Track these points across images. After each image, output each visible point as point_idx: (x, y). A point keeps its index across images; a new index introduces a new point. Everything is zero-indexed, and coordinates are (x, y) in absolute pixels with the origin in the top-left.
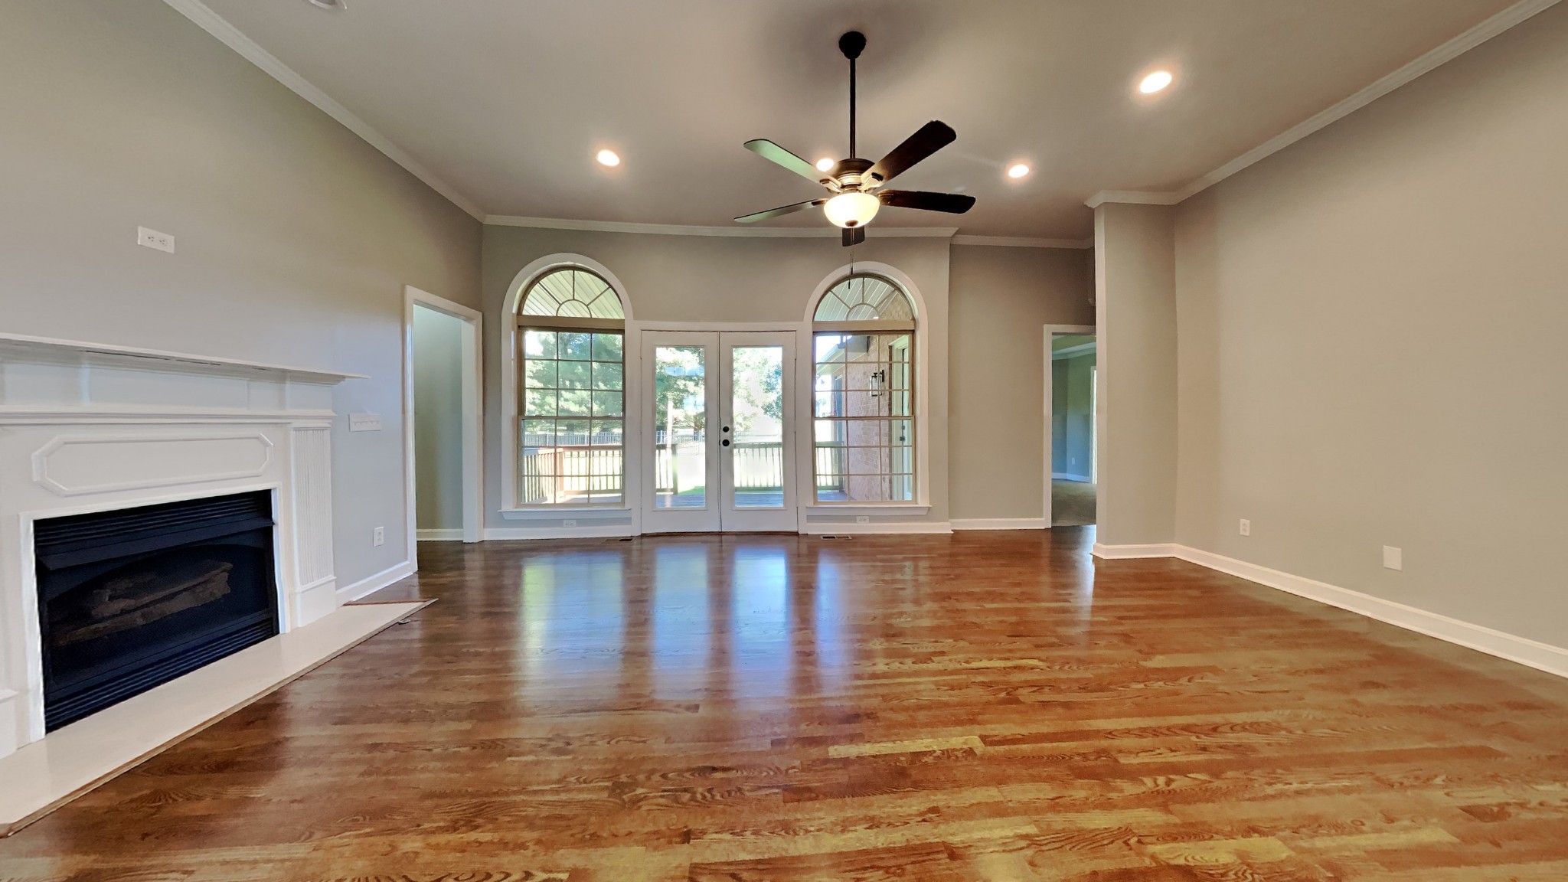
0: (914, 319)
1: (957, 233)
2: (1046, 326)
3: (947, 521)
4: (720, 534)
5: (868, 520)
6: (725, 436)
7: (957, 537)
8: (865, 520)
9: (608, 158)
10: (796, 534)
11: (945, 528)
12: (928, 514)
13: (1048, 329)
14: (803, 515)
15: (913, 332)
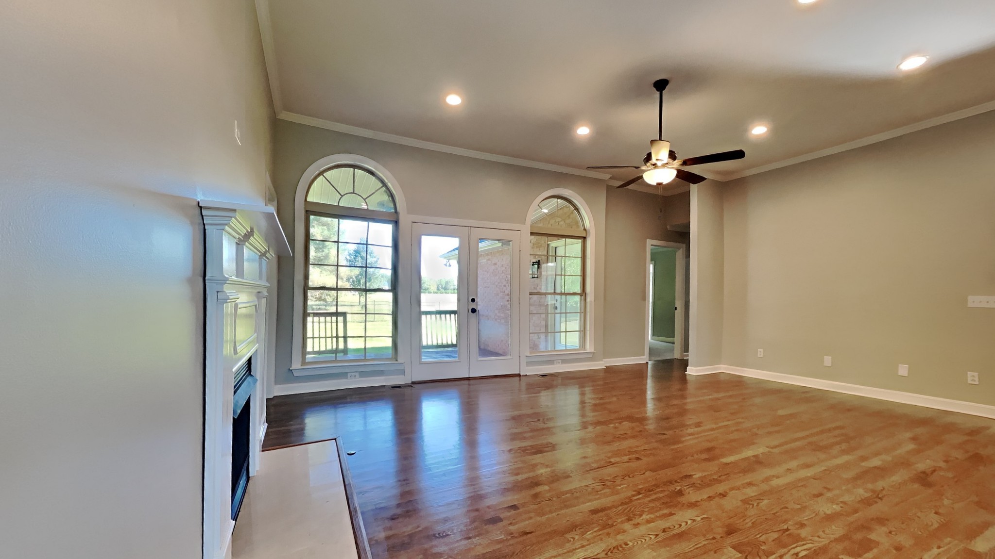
0: (585, 230)
1: (611, 178)
2: (648, 240)
3: (602, 361)
4: (468, 379)
5: (561, 363)
6: (473, 306)
7: (609, 370)
8: (559, 363)
9: (454, 100)
10: (519, 375)
11: (600, 365)
12: (592, 357)
13: (649, 242)
14: (524, 360)
15: (585, 238)
